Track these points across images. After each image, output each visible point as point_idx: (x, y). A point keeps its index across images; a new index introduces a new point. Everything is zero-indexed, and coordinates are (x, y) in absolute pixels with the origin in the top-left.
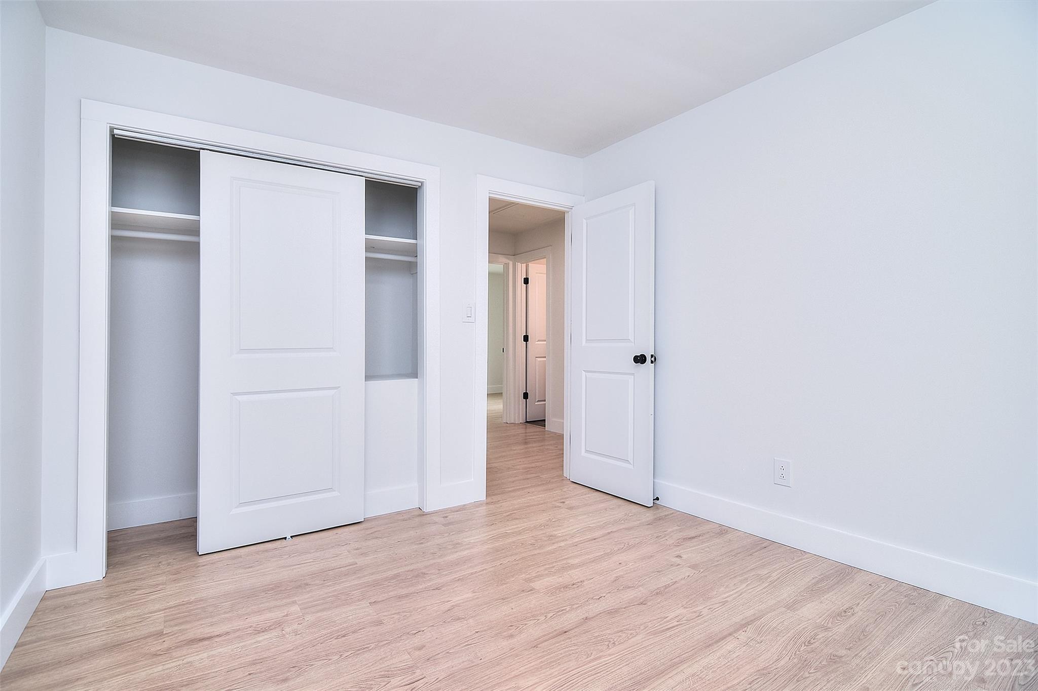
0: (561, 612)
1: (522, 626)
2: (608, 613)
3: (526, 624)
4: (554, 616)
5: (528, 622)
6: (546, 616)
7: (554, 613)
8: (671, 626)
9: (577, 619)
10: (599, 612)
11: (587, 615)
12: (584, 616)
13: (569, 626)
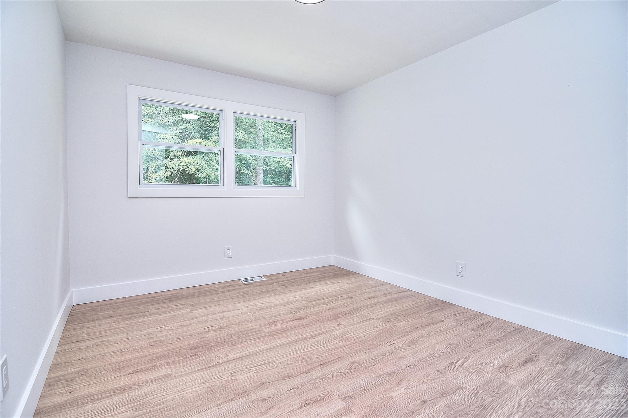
0: (323, 377)
1: (348, 369)
2: (291, 376)
3: (345, 370)
4: (327, 375)
5: (344, 371)
6: (333, 375)
7: (327, 377)
8: (256, 367)
9: (313, 372)
10: (297, 377)
11: (306, 375)
12: (308, 374)
13: (318, 368)
